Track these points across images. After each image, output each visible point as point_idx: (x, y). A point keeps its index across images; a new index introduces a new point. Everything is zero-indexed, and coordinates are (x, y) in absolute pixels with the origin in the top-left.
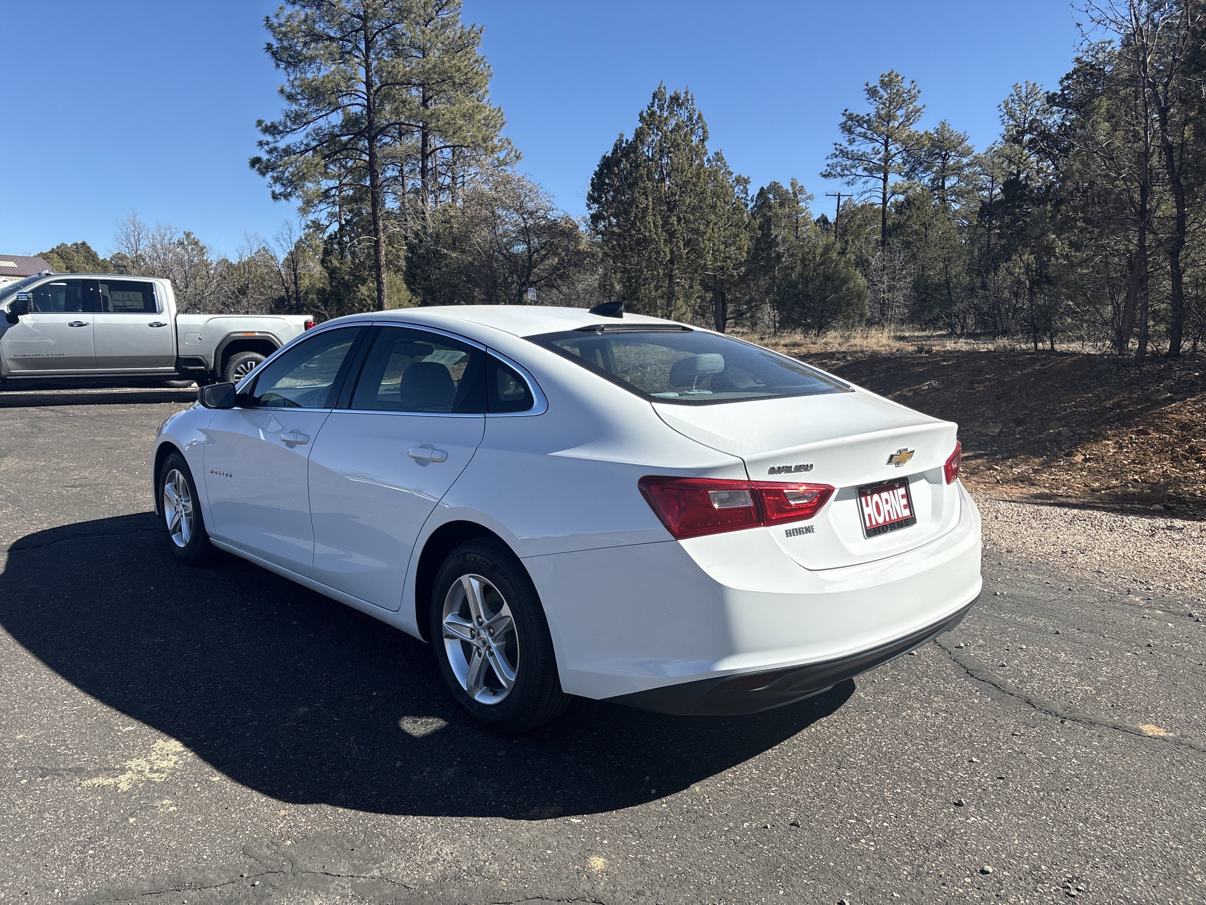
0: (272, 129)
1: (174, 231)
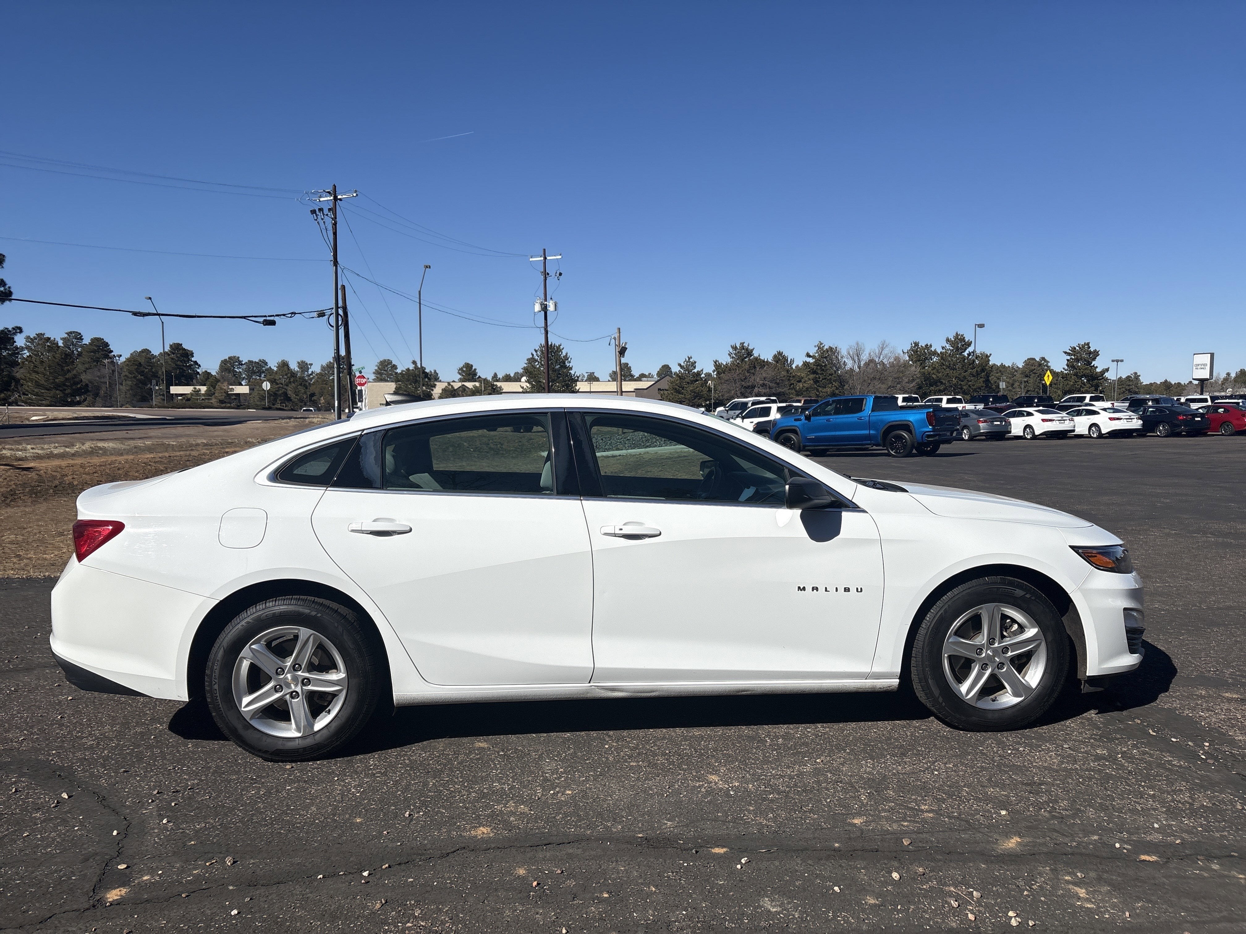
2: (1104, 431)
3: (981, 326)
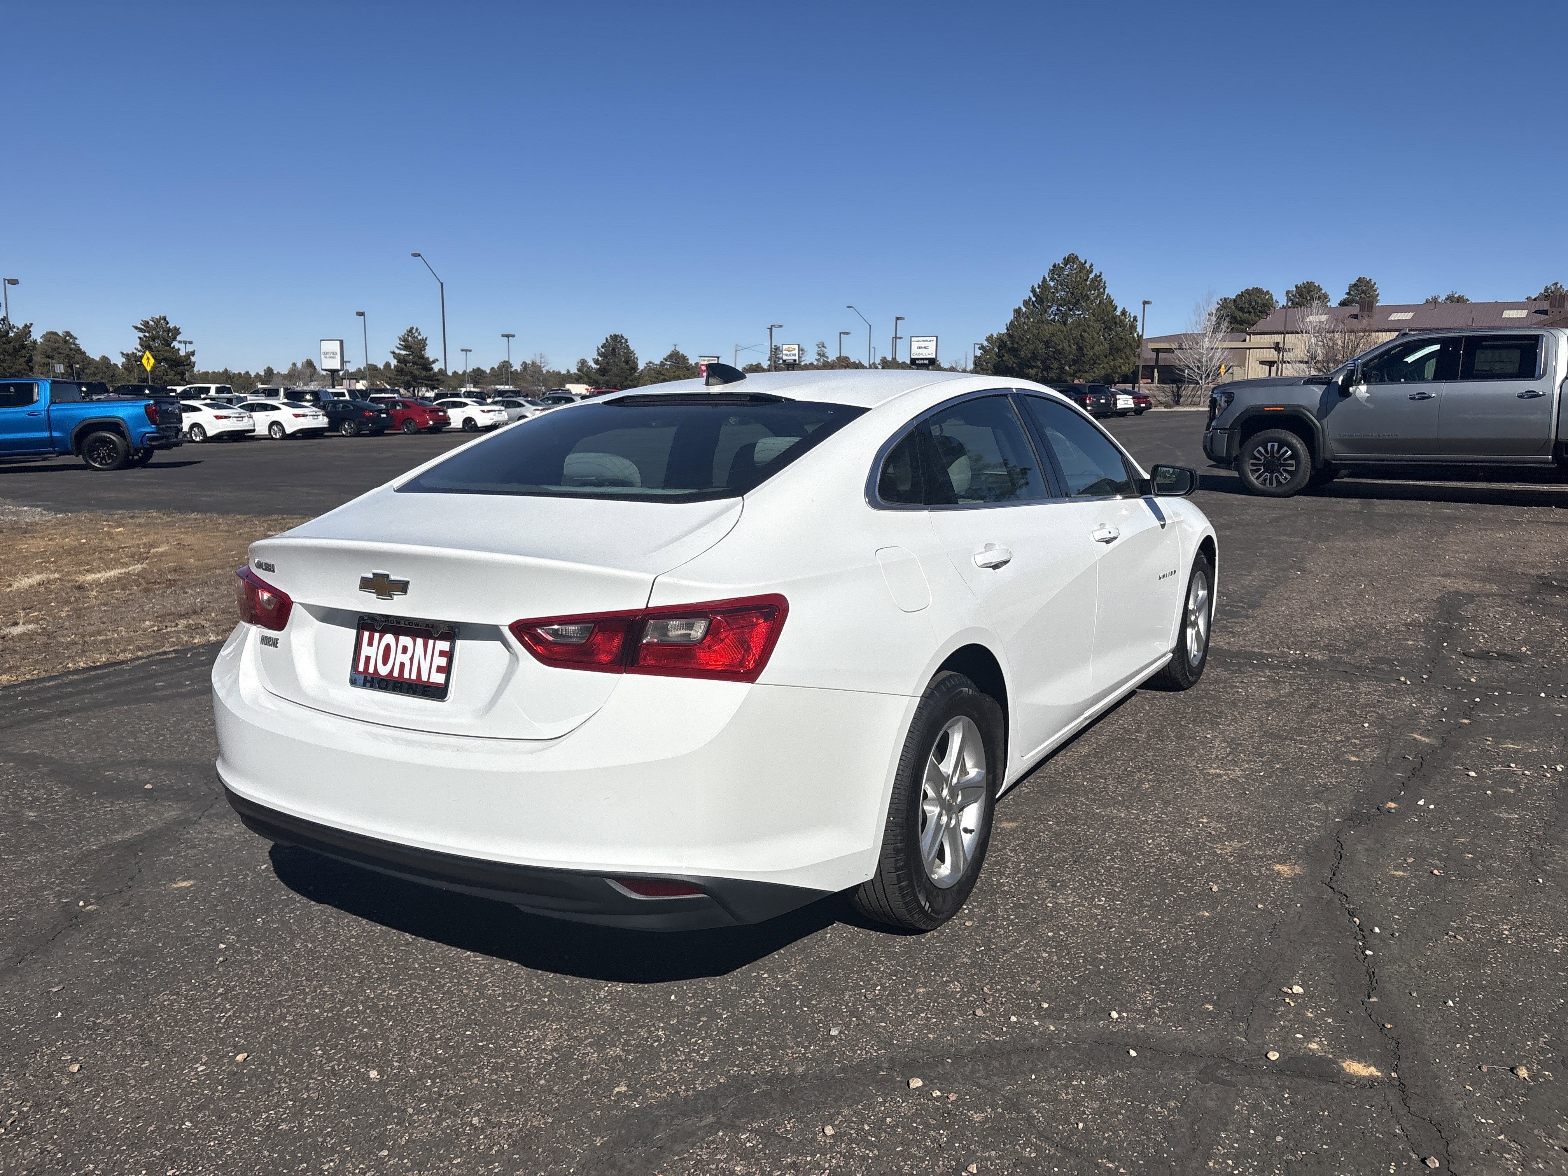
2: (289, 430)
3: (14, 282)
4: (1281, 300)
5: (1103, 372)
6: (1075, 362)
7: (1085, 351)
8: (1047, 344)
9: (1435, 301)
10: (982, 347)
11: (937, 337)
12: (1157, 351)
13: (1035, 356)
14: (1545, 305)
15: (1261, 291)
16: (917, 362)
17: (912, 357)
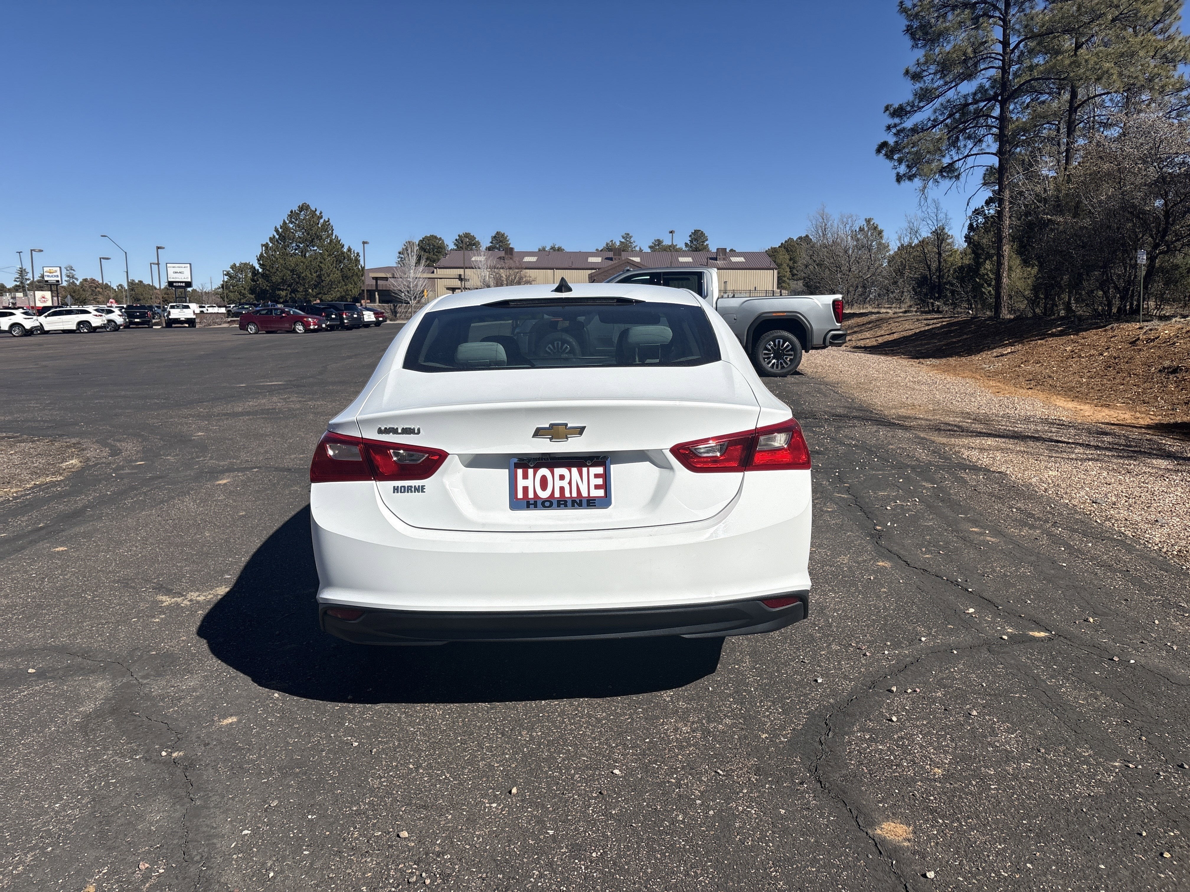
0: (900, 112)
1: (854, 218)
4: (451, 245)
5: (339, 295)
6: (316, 286)
7: (323, 278)
8: (292, 271)
9: (544, 249)
10: (228, 274)
11: (190, 264)
12: (376, 279)
13: (284, 282)
14: (610, 254)
15: (436, 237)
16: (175, 284)
17: (170, 280)
